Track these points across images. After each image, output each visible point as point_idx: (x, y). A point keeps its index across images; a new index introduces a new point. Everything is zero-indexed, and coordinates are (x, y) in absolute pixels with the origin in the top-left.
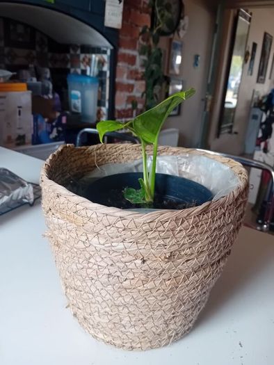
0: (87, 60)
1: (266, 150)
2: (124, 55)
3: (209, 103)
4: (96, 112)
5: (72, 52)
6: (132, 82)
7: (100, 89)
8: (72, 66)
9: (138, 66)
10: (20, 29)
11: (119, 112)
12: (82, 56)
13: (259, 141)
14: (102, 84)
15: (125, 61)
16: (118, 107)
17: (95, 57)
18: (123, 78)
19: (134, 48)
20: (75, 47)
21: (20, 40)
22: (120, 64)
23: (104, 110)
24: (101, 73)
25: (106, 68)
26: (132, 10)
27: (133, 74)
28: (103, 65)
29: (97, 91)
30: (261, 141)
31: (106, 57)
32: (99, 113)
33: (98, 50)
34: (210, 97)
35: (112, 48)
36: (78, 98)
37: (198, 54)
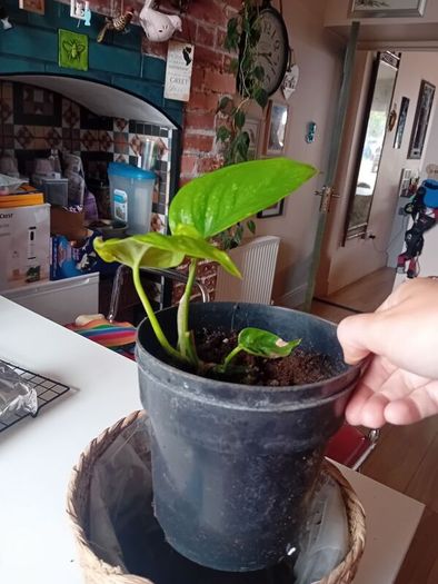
0: (138, 143)
2: (194, 138)
3: (326, 200)
4: (150, 220)
5: (116, 129)
7: (157, 187)
8: (116, 151)
9: (215, 153)
10: (38, 97)
12: (132, 136)
14: (160, 180)
15: (195, 147)
17: (150, 141)
18: (191, 172)
19: (210, 127)
20: (121, 122)
21: (39, 112)
22: (188, 152)
23: (163, 218)
24: (159, 165)
25: (166, 157)
26: (208, 70)
27: (206, 165)
28: (162, 153)
29: (152, 192)
30: (406, 260)
31: (166, 141)
32: (154, 221)
33: (154, 130)
35: (175, 128)
36: (124, 202)
37: (314, 121)
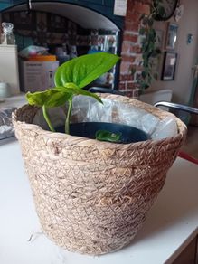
0: (102, 39)
2: (128, 35)
4: (106, 77)
5: (92, 34)
6: (133, 55)
8: (93, 44)
9: (139, 43)
10: (58, 20)
11: (123, 76)
12: (99, 37)
15: (129, 40)
16: (122, 73)
17: (107, 38)
18: (127, 52)
19: (136, 30)
20: (94, 31)
21: (57, 27)
22: (125, 42)
23: (112, 75)
24: (111, 49)
25: (115, 45)
26: (136, 2)
27: (134, 49)
28: (113, 43)
31: (115, 37)
32: (108, 77)
33: (109, 33)
35: (119, 30)
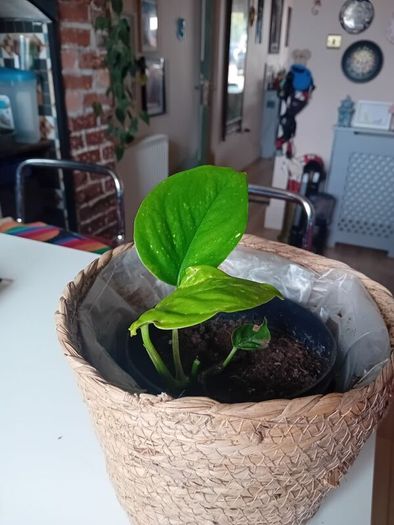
0: (11, 43)
1: (289, 155)
2: (70, 31)
3: (206, 94)
4: (38, 125)
6: (88, 72)
7: (40, 88)
9: (93, 45)
11: (74, 121)
12: (3, 37)
13: (280, 142)
14: (42, 80)
15: (73, 41)
16: (72, 114)
17: (24, 39)
18: (73, 68)
19: (85, 19)
22: (66, 47)
23: (51, 120)
24: (38, 64)
25: (44, 54)
27: (88, 60)
28: (39, 50)
29: (35, 94)
30: (283, 142)
31: (41, 37)
32: (43, 125)
33: (27, 27)
34: (207, 84)
35: (49, 21)
36: (6, 107)
37: (182, 17)
